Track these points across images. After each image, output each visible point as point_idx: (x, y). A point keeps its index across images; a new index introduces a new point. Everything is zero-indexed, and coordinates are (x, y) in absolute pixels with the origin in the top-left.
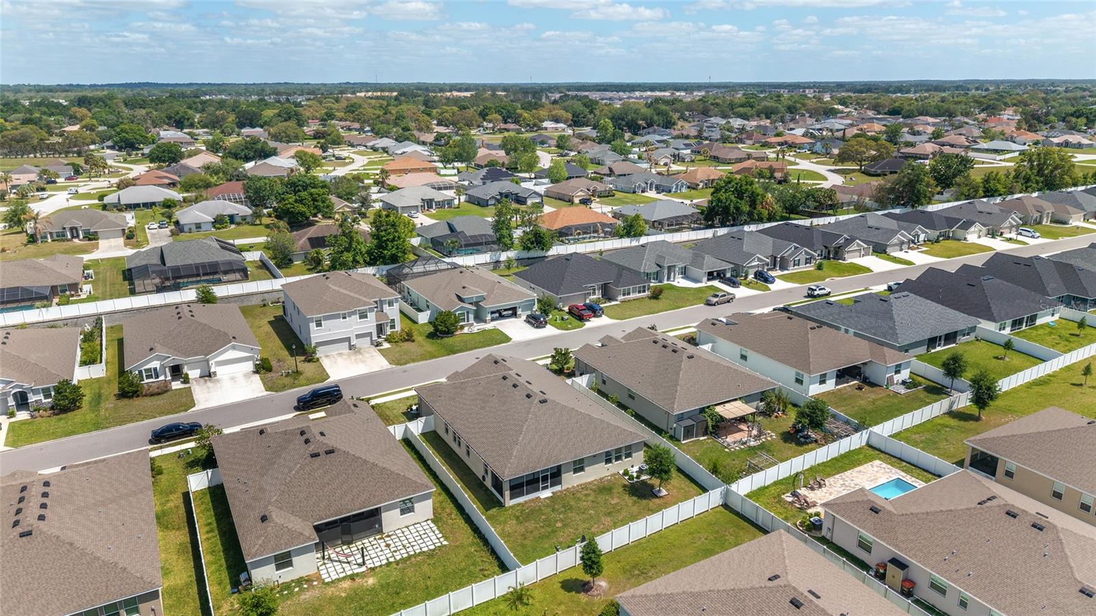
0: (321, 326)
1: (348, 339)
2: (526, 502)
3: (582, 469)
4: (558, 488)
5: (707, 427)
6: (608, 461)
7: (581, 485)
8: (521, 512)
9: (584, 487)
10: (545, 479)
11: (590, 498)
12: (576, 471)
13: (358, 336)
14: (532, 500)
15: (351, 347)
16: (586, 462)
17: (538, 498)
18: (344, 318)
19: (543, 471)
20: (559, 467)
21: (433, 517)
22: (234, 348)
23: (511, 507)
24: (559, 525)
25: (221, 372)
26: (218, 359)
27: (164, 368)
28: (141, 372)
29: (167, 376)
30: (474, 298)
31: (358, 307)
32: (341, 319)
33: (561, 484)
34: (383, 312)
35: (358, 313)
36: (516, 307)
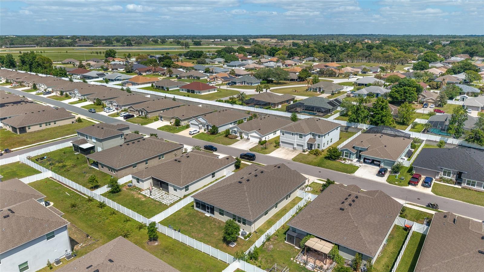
0: (284, 135)
1: (293, 144)
3: (223, 215)
8: (193, 213)
9: (221, 222)
10: (208, 208)
12: (220, 214)
13: (298, 145)
14: (202, 213)
15: (294, 148)
16: (224, 213)
17: (205, 214)
18: (293, 135)
19: (207, 204)
20: (213, 207)
21: (182, 198)
22: (256, 132)
23: (195, 210)
25: (251, 139)
26: (251, 134)
27: (237, 131)
28: (232, 130)
29: (238, 135)
30: (360, 148)
31: (299, 132)
32: (291, 135)
33: (214, 215)
34: (315, 139)
35: (299, 135)
36: (381, 161)
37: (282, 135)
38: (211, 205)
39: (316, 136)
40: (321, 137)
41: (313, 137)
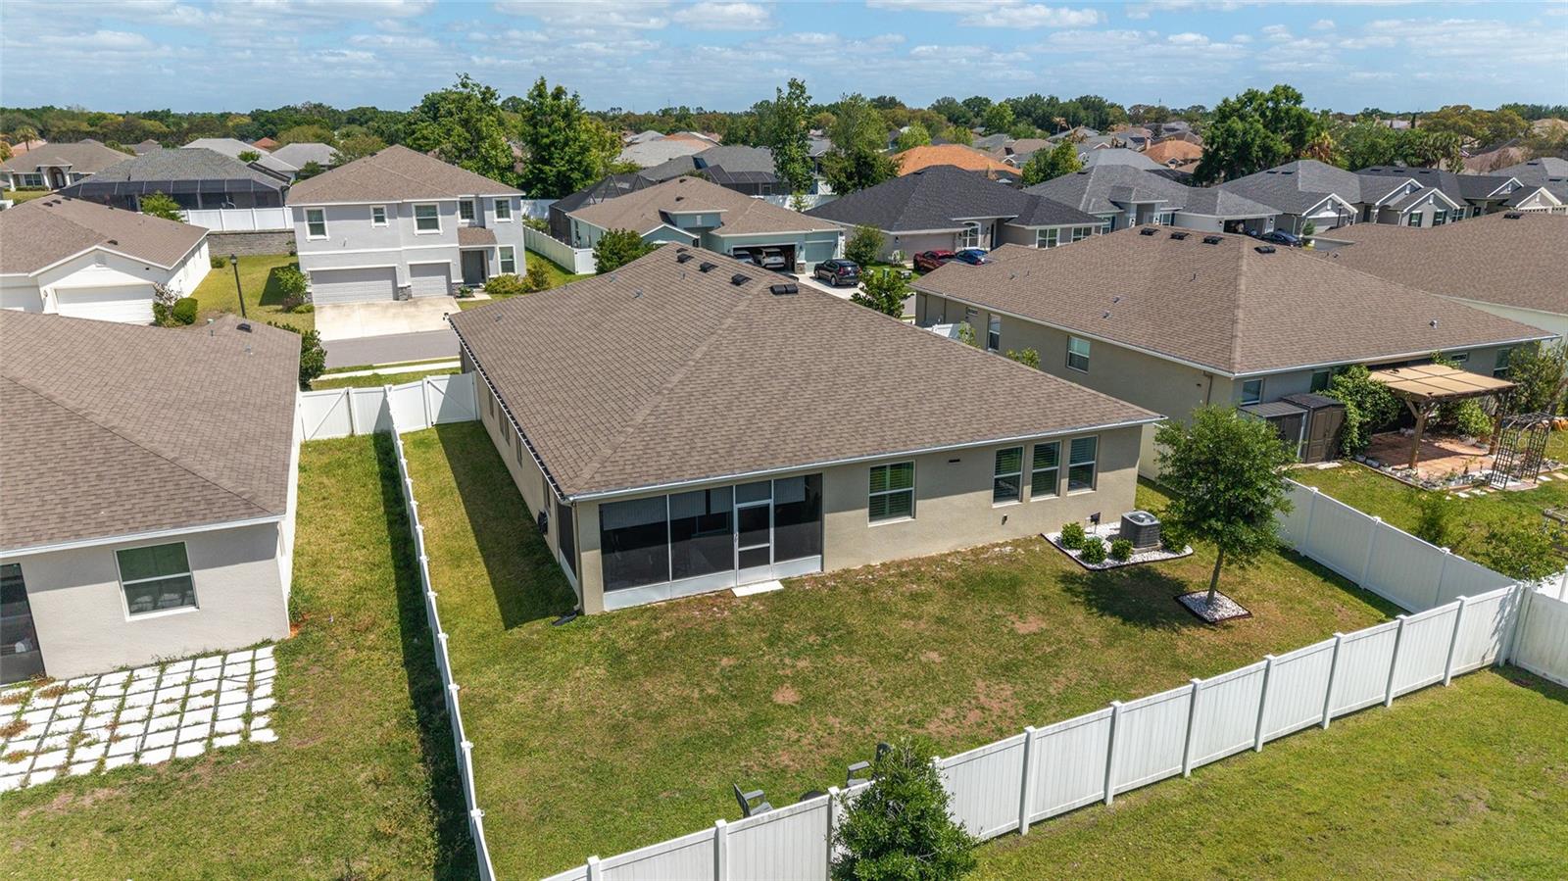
0: (323, 232)
1: (390, 273)
2: (672, 605)
3: (902, 505)
4: (807, 567)
5: (1344, 428)
6: (1005, 490)
7: (899, 565)
8: (641, 639)
9: (910, 571)
10: (755, 522)
11: (931, 608)
12: (878, 510)
13: (417, 270)
14: (701, 602)
15: (397, 293)
16: (920, 478)
17: (727, 594)
18: (380, 219)
19: (747, 488)
20: (812, 481)
21: (284, 631)
22: (101, 260)
23: (607, 618)
24: (787, 696)
26: (62, 283)
30: (699, 217)
31: (413, 198)
32: (373, 220)
33: (821, 552)
34: (484, 227)
35: (414, 212)
36: (794, 246)
37: (310, 237)
38: (783, 482)
39: (486, 212)
40: (511, 211)
41: (468, 221)
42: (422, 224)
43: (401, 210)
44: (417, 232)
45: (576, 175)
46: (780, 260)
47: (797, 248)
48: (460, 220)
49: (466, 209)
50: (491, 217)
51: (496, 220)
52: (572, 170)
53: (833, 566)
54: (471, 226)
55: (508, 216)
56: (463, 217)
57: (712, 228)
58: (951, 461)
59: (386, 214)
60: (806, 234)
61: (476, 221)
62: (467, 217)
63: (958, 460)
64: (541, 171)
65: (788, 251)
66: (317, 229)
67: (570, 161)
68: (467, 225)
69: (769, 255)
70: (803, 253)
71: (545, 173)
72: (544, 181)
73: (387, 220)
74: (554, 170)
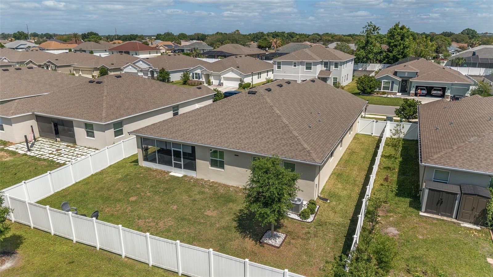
0: (280, 69)
3: (221, 165)
10: (177, 155)
12: (214, 163)
14: (161, 172)
16: (225, 157)
18: (295, 66)
19: (175, 144)
20: (193, 148)
22: (233, 71)
24: (133, 199)
25: (225, 83)
26: (225, 76)
27: (202, 74)
28: (193, 74)
29: (203, 79)
30: (406, 73)
31: (305, 60)
32: (293, 66)
33: (196, 171)
34: (330, 71)
35: (305, 64)
36: (446, 87)
37: (277, 69)
38: (185, 146)
39: (331, 66)
40: (339, 66)
41: (326, 68)
42: (307, 68)
43: (301, 63)
44: (305, 70)
45: (400, 56)
46: (440, 93)
47: (447, 89)
48: (323, 68)
49: (326, 64)
50: (333, 68)
51: (334, 68)
52: (399, 55)
53: (199, 177)
54: (326, 70)
55: (338, 68)
56: (324, 67)
57: (411, 78)
58: (235, 155)
59: (297, 65)
60: (452, 84)
61: (328, 69)
62: (326, 67)
63: (238, 156)
64: (388, 54)
65: (444, 89)
66: (279, 67)
67: (398, 51)
68: (325, 70)
69: (435, 90)
70: (449, 91)
71: (389, 55)
72: (388, 58)
73: (297, 66)
74: (392, 54)
